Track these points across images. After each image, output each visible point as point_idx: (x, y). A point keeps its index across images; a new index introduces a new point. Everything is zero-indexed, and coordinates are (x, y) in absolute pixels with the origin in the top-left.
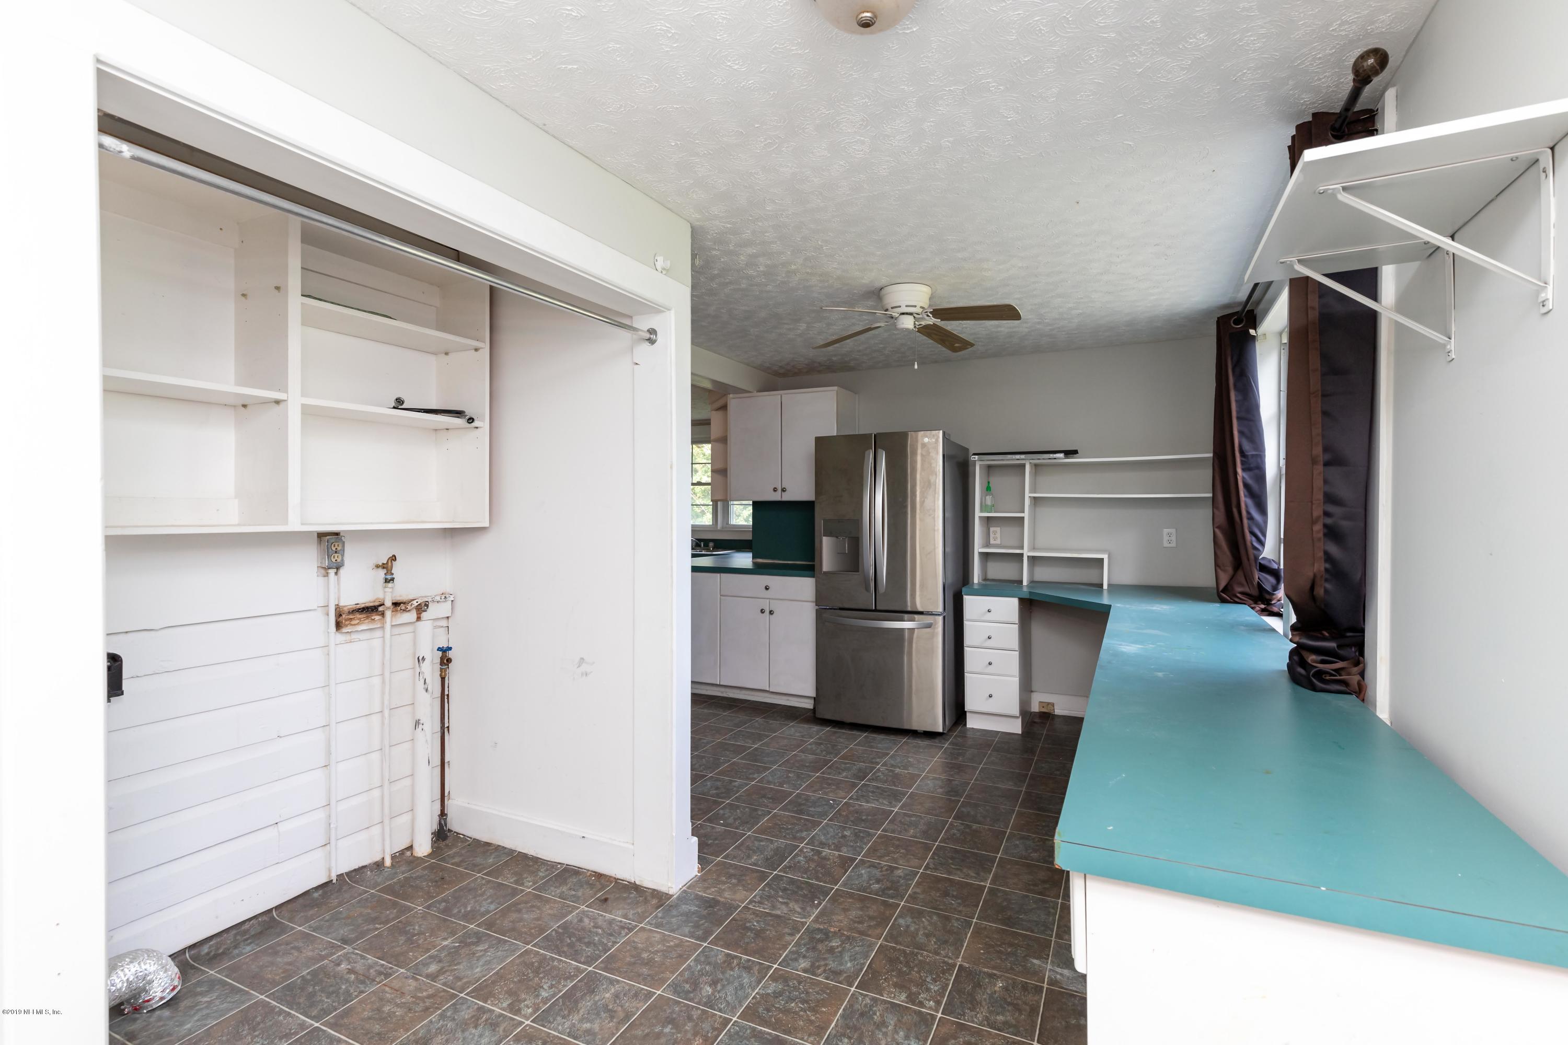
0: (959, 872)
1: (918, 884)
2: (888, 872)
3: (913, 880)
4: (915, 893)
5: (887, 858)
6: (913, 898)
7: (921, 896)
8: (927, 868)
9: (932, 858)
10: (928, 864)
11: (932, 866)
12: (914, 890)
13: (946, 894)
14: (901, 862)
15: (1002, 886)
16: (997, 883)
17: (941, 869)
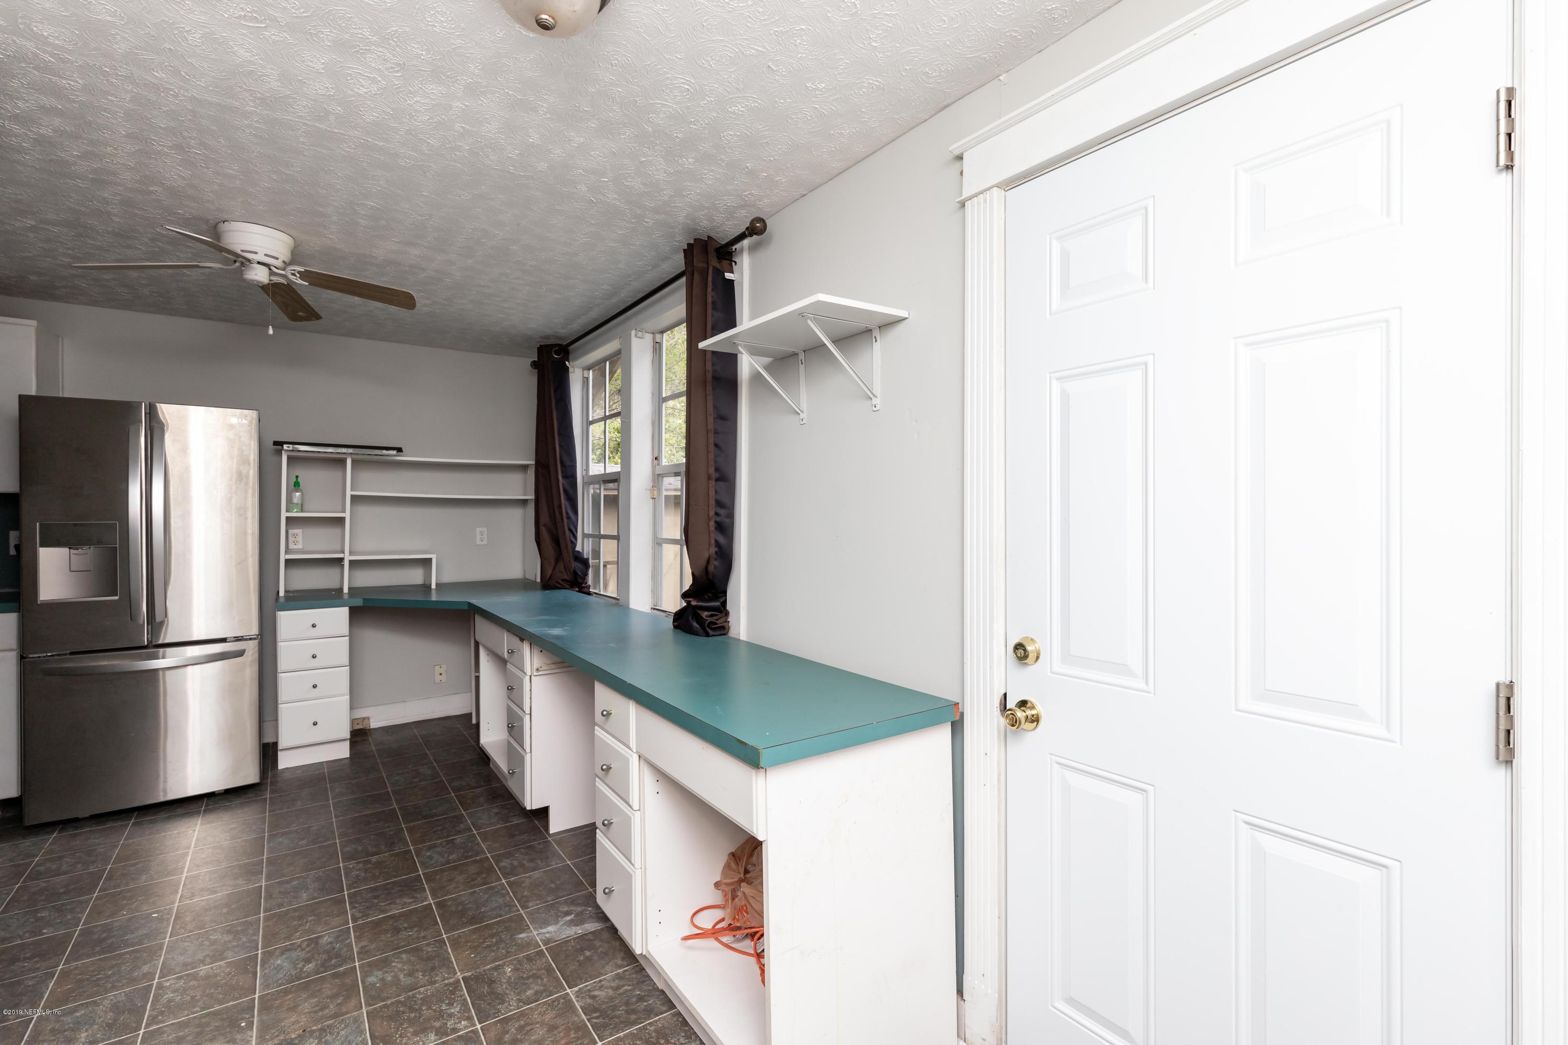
0: (393, 906)
1: (358, 939)
2: (313, 945)
3: (349, 937)
4: (363, 947)
5: (298, 934)
6: (363, 952)
7: (373, 946)
8: (355, 919)
9: (352, 907)
10: (352, 915)
11: (358, 915)
12: (360, 946)
13: (397, 930)
14: (319, 929)
15: (446, 895)
16: (439, 895)
17: (372, 912)
